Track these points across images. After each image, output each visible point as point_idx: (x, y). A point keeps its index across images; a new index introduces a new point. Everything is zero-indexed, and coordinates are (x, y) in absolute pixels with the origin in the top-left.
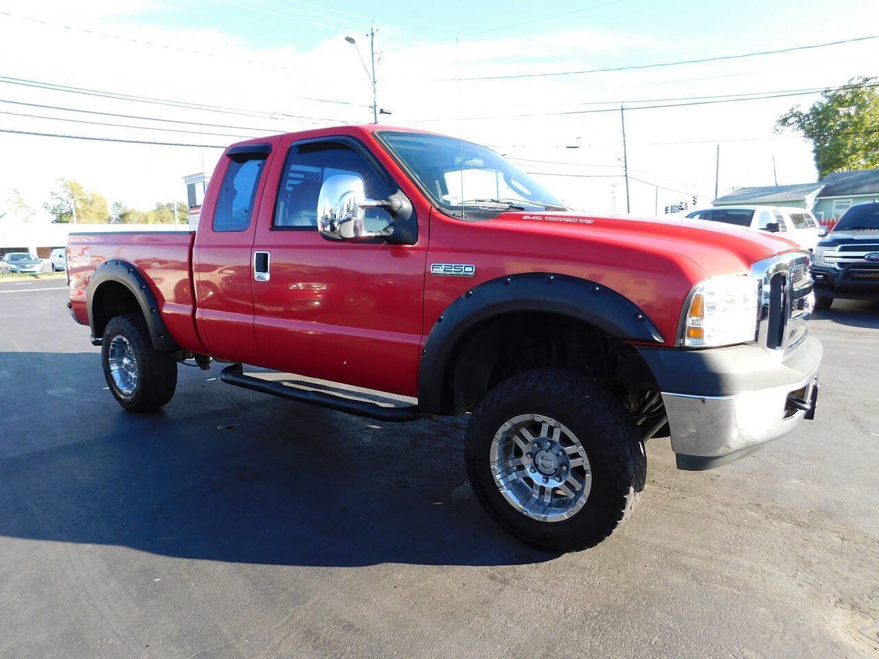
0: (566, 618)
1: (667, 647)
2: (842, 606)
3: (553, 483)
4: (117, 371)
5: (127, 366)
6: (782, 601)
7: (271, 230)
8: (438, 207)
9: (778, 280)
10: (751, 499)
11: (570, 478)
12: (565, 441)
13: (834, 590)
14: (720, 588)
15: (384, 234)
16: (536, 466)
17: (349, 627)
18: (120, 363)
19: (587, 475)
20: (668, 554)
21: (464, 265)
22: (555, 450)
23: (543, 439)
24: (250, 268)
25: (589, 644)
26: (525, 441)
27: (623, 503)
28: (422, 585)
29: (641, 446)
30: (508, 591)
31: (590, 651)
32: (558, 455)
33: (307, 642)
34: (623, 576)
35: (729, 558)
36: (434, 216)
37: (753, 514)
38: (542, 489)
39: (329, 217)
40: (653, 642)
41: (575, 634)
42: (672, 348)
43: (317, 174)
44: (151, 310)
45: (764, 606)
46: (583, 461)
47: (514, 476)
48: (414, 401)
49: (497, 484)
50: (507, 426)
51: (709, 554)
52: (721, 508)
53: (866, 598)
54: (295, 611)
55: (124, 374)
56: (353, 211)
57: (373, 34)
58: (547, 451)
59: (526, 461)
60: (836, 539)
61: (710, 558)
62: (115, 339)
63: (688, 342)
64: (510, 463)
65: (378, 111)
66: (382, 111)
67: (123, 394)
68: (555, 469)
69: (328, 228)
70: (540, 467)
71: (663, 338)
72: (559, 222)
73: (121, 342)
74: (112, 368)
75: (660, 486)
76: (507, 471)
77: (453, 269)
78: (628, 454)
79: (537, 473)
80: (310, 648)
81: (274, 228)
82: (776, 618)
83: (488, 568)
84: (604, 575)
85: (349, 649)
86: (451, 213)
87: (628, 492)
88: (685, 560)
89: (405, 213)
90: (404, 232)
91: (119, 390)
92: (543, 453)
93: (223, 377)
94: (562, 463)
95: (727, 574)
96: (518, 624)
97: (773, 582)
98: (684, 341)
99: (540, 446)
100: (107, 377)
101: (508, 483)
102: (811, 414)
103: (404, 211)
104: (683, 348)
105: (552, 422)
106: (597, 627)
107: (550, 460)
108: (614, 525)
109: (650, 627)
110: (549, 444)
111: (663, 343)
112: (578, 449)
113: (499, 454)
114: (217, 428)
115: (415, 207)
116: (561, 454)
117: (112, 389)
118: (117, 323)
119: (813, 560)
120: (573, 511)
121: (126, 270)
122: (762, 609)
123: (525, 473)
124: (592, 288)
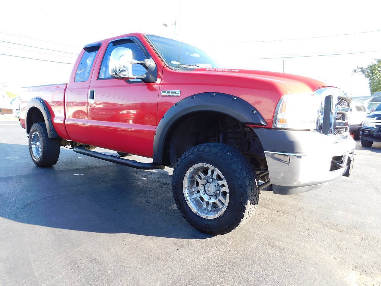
0: (206, 265)
1: (256, 283)
2: (356, 270)
3: (213, 200)
4: (35, 148)
5: (38, 146)
6: (323, 265)
7: (97, 80)
8: (167, 65)
9: (328, 99)
10: (318, 218)
11: (221, 198)
12: (219, 178)
13: (353, 262)
14: (292, 256)
15: (141, 77)
16: (205, 191)
17: (94, 260)
18: (36, 145)
19: (227, 195)
20: (269, 240)
21: (175, 91)
22: (215, 183)
23: (209, 177)
24: (87, 98)
25: (214, 278)
26: (201, 178)
27: (244, 209)
28: (139, 244)
29: (256, 182)
30: (181, 250)
32: (215, 186)
33: (69, 265)
34: (243, 247)
35: (300, 243)
36: (165, 69)
37: (317, 225)
38: (208, 203)
39: (115, 69)
40: (249, 280)
41: (209, 273)
42: (270, 128)
44: (48, 119)
45: (313, 267)
46: (226, 189)
47: (195, 196)
49: (186, 199)
50: (191, 169)
51: (290, 241)
52: (301, 221)
53: (370, 267)
54: (70, 251)
55: (37, 150)
56: (126, 67)
57: (176, 23)
58: (210, 183)
59: (201, 188)
60: (358, 239)
61: (290, 243)
62: (34, 134)
63: (279, 126)
64: (193, 190)
68: (214, 193)
69: (114, 73)
70: (207, 192)
71: (266, 123)
72: (223, 72)
73: (36, 135)
74: (32, 147)
75: (273, 211)
76: (191, 193)
77: (170, 93)
78: (247, 184)
79: (206, 195)
80: (69, 269)
81: (98, 78)
82: (318, 273)
83: (175, 239)
84: (233, 247)
85: (88, 271)
86: (174, 68)
87: (246, 204)
88: (277, 243)
89: (152, 67)
90: (151, 77)
91: (34, 157)
92: (208, 184)
94: (217, 189)
95: (297, 250)
96: (181, 266)
97: (321, 255)
98: (277, 125)
99: (207, 181)
100: (30, 151)
101: (191, 199)
102: (346, 174)
103: (151, 67)
104: (276, 129)
105: (211, 167)
106: (221, 270)
107: (212, 188)
108: (239, 221)
109: (250, 272)
110: (211, 180)
111: (266, 126)
112: (224, 182)
113: (189, 185)
114: (74, 175)
115: (157, 66)
116: (217, 184)
117: (32, 156)
118: (35, 126)
119: (344, 247)
120: (220, 213)
121: (40, 101)
122: (312, 268)
123: (200, 195)
124: (232, 99)
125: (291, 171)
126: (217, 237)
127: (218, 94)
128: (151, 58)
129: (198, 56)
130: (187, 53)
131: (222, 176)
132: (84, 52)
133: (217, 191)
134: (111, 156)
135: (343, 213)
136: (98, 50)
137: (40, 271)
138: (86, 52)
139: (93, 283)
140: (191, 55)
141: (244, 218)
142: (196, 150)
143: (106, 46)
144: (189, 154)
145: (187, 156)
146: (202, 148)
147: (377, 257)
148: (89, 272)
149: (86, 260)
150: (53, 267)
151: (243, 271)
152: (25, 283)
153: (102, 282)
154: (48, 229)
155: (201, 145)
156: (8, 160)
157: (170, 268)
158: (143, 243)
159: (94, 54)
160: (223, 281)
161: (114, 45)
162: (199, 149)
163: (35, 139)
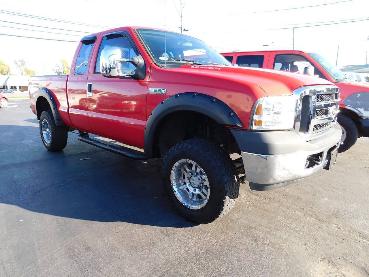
0: (186, 254)
1: (227, 273)
2: (324, 261)
3: (197, 192)
4: (45, 134)
5: (48, 132)
6: (294, 256)
7: (93, 73)
8: (155, 62)
10: (301, 206)
11: (204, 190)
12: (202, 174)
13: (323, 253)
14: (266, 247)
15: (131, 74)
16: (191, 183)
17: (88, 248)
18: (46, 131)
19: (208, 189)
20: (248, 229)
21: (161, 89)
22: (199, 177)
23: (193, 171)
24: (86, 91)
25: (190, 268)
26: (186, 172)
27: (223, 204)
28: (129, 233)
29: (235, 177)
30: (166, 239)
31: (190, 271)
32: (199, 179)
33: (67, 253)
34: (223, 237)
35: (277, 233)
36: (152, 66)
37: (299, 213)
38: (193, 194)
39: (105, 66)
40: (221, 270)
41: (186, 262)
42: (246, 130)
43: (127, 51)
44: (54, 109)
45: (284, 258)
46: (207, 183)
47: (181, 187)
48: (143, 151)
49: (173, 190)
50: (177, 164)
51: (268, 230)
52: (284, 209)
53: (338, 258)
54: (69, 239)
55: (48, 135)
56: (116, 64)
58: (195, 177)
59: (187, 180)
60: (335, 228)
61: (268, 232)
62: (43, 121)
63: (255, 128)
64: (180, 181)
65: (183, 30)
66: (184, 30)
67: (46, 143)
68: (198, 186)
69: (105, 72)
70: (192, 184)
71: (243, 125)
72: (206, 69)
73: (45, 122)
74: (43, 133)
76: (178, 185)
77: (157, 91)
78: (226, 181)
79: (191, 187)
80: (67, 256)
81: (95, 72)
82: (287, 264)
83: (162, 228)
84: (214, 236)
85: (83, 258)
86: (161, 65)
87: (225, 199)
88: (255, 232)
89: (140, 64)
90: (140, 74)
91: (45, 142)
92: (193, 178)
93: (78, 138)
94: (201, 182)
95: (273, 240)
96: (163, 255)
97: (293, 246)
98: (252, 127)
99: (192, 174)
100: (41, 137)
101: (179, 190)
102: (327, 167)
104: (251, 130)
105: (194, 164)
106: (198, 260)
107: (196, 181)
108: (219, 214)
109: (223, 262)
110: (195, 173)
111: (242, 127)
112: (205, 177)
113: (176, 177)
114: (81, 159)
115: (146, 63)
116: (200, 178)
117: (43, 141)
118: (44, 114)
119: (318, 237)
120: (203, 205)
121: (46, 91)
122: (282, 259)
123: (186, 186)
124: (212, 100)
125: (266, 167)
126: (201, 226)
127: (199, 94)
128: (140, 55)
129: (190, 45)
130: (179, 43)
131: (203, 172)
132: (82, 45)
133: (200, 184)
134: (110, 146)
135: (327, 199)
136: (94, 43)
137: (43, 258)
138: (84, 45)
139: (86, 270)
140: (184, 44)
141: (224, 211)
142: (180, 147)
143: (101, 39)
144: (174, 150)
145: (172, 151)
146: (185, 145)
147: (347, 248)
148: (83, 260)
149: (81, 248)
150: (54, 255)
151: (217, 261)
152: (30, 269)
153: (93, 269)
154: (53, 217)
155: (185, 142)
156: (24, 144)
157: (153, 257)
158: (133, 231)
159: (90, 46)
160: (197, 270)
162: (183, 146)
163: (45, 126)
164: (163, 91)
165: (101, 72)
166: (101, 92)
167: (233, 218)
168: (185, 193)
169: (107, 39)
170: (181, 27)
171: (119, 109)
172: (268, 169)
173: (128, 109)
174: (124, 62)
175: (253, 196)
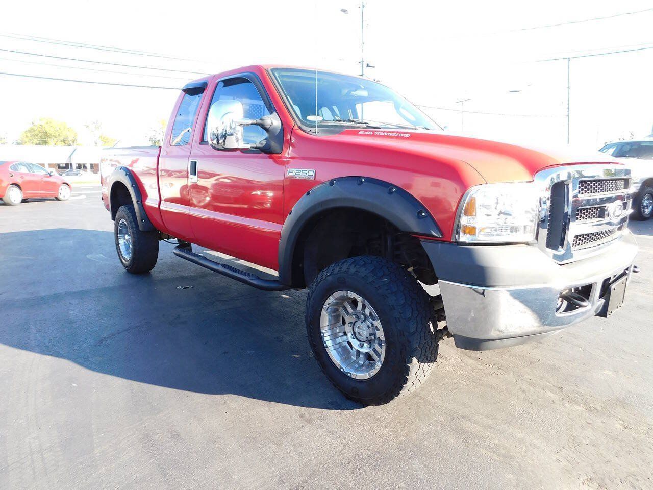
0: (339, 456)
2: (590, 484)
3: (366, 349)
4: (123, 244)
5: (127, 241)
6: (532, 471)
7: (200, 144)
8: (300, 124)
10: (558, 382)
11: (377, 347)
13: (589, 469)
14: (483, 452)
15: (259, 145)
16: (354, 333)
17: (176, 436)
18: (124, 239)
19: (383, 344)
20: (454, 418)
21: (308, 170)
22: (368, 323)
23: (359, 312)
24: (188, 173)
25: (344, 479)
26: (348, 313)
28: (246, 414)
30: (308, 427)
31: (342, 484)
32: (369, 327)
33: (141, 442)
34: (406, 429)
35: (507, 428)
36: (294, 132)
37: (552, 395)
38: (358, 352)
39: (216, 133)
40: (397, 487)
41: (338, 469)
42: (449, 242)
44: (137, 202)
45: (513, 473)
46: (381, 334)
47: (339, 340)
48: (275, 273)
49: (325, 345)
50: (331, 300)
51: (491, 422)
52: (525, 387)
53: (617, 481)
54: (147, 419)
55: (127, 247)
56: (234, 128)
57: (363, 6)
58: (362, 322)
59: (348, 328)
60: (619, 426)
61: (490, 427)
62: (121, 222)
63: (463, 238)
64: (337, 330)
65: (365, 66)
66: (368, 65)
67: (124, 260)
68: (367, 338)
69: (215, 142)
70: (357, 335)
71: (442, 234)
72: (383, 137)
73: (123, 224)
74: (120, 242)
75: (483, 363)
76: (334, 336)
77: (301, 174)
79: (355, 340)
80: (140, 447)
81: (202, 141)
82: (518, 485)
83: (302, 409)
84: (391, 428)
85: (166, 452)
87: (411, 362)
88: (466, 425)
90: (274, 144)
91: (123, 257)
92: (358, 324)
93: (175, 251)
94: (372, 332)
95: (497, 441)
96: (299, 454)
97: (534, 453)
98: (459, 237)
99: (358, 318)
100: (117, 248)
101: (334, 344)
102: (603, 313)
103: (274, 128)
104: (458, 243)
105: (359, 299)
106: (358, 467)
107: (364, 331)
108: (401, 388)
109: (402, 474)
110: (362, 317)
111: (440, 238)
112: (377, 323)
113: (330, 321)
114: (178, 288)
115: (284, 125)
116: (371, 325)
117: (119, 256)
118: (122, 210)
119: (584, 440)
120: (374, 372)
121: (125, 173)
122: (510, 475)
123: (348, 339)
124: (390, 190)
125: (484, 308)
126: (370, 409)
127: (370, 180)
128: (275, 113)
129: (364, 93)
130: (345, 91)
131: (375, 314)
132: (184, 95)
133: (371, 335)
134: (224, 266)
135: (610, 373)
136: (203, 93)
137: (103, 447)
138: (187, 95)
139: (168, 471)
140: (353, 93)
141: (409, 383)
142: (337, 269)
143: (215, 86)
144: (326, 275)
145: (324, 277)
146: (345, 267)
147: (639, 464)
148: (166, 455)
149: (165, 434)
150: (120, 443)
151: (392, 471)
152: (81, 463)
153: (181, 471)
154: (125, 381)
155: (344, 262)
156: (89, 260)
157: (282, 457)
158: (254, 412)
159: (196, 99)
160: (355, 485)
161: (225, 86)
162: (342, 268)
163: (124, 230)
164: (311, 173)
165: (210, 142)
166: (219, 175)
167: (430, 398)
168: (345, 351)
169: (223, 87)
170: (363, 61)
171: (246, 204)
172: (486, 313)
173: (262, 204)
174: (248, 125)
175: (471, 361)
